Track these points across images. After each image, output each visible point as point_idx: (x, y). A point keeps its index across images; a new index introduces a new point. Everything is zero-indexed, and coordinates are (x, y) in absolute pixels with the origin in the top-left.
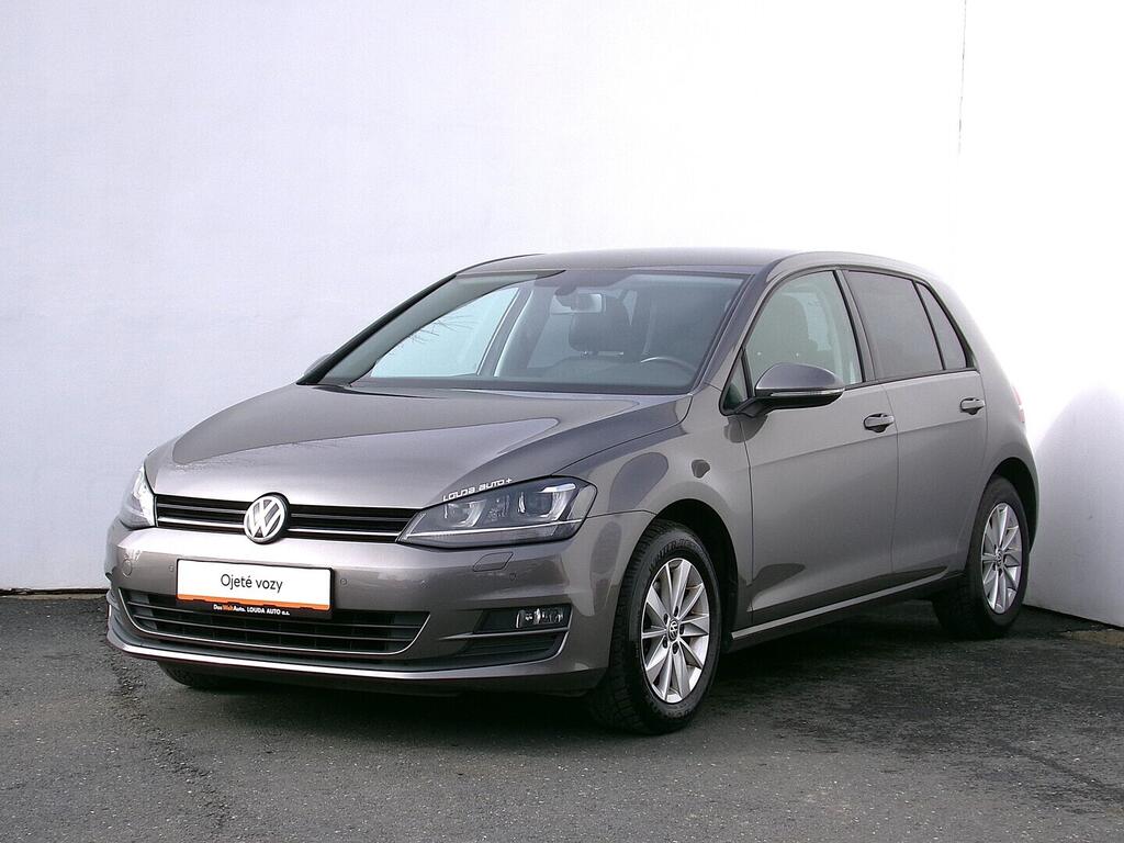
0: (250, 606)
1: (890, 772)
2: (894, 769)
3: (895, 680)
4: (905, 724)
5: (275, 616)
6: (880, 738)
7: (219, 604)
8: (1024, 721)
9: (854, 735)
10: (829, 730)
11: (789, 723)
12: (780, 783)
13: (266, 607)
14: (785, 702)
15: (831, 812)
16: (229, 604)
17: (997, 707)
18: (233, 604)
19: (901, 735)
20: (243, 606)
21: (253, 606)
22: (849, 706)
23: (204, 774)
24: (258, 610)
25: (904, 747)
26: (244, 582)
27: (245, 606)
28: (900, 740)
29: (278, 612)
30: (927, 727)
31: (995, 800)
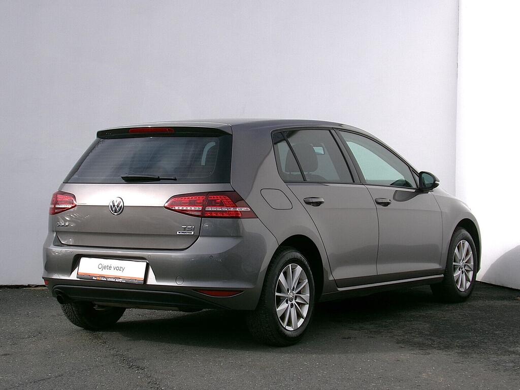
1: (457, 363)
2: (459, 361)
3: (446, 320)
4: (457, 341)
6: (447, 347)
8: (511, 339)
9: (435, 346)
10: (423, 344)
11: (403, 341)
12: (408, 369)
14: (399, 332)
15: (436, 382)
17: (497, 332)
19: (457, 346)
22: (429, 333)
23: (143, 369)
25: (460, 351)
28: (457, 348)
30: (467, 341)
31: (510, 375)
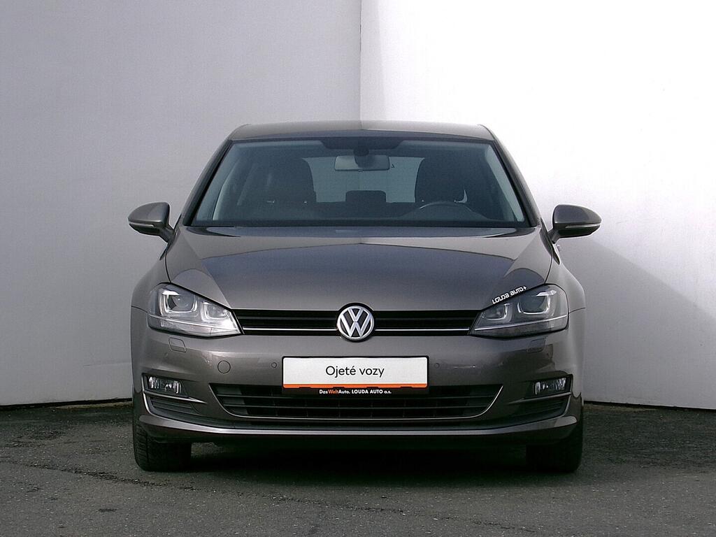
0: (354, 389)
5: (378, 395)
7: (324, 389)
13: (369, 388)
16: (335, 388)
18: (338, 388)
20: (347, 389)
21: (358, 389)
24: (363, 392)
26: (349, 371)
27: (350, 390)
29: (381, 392)
